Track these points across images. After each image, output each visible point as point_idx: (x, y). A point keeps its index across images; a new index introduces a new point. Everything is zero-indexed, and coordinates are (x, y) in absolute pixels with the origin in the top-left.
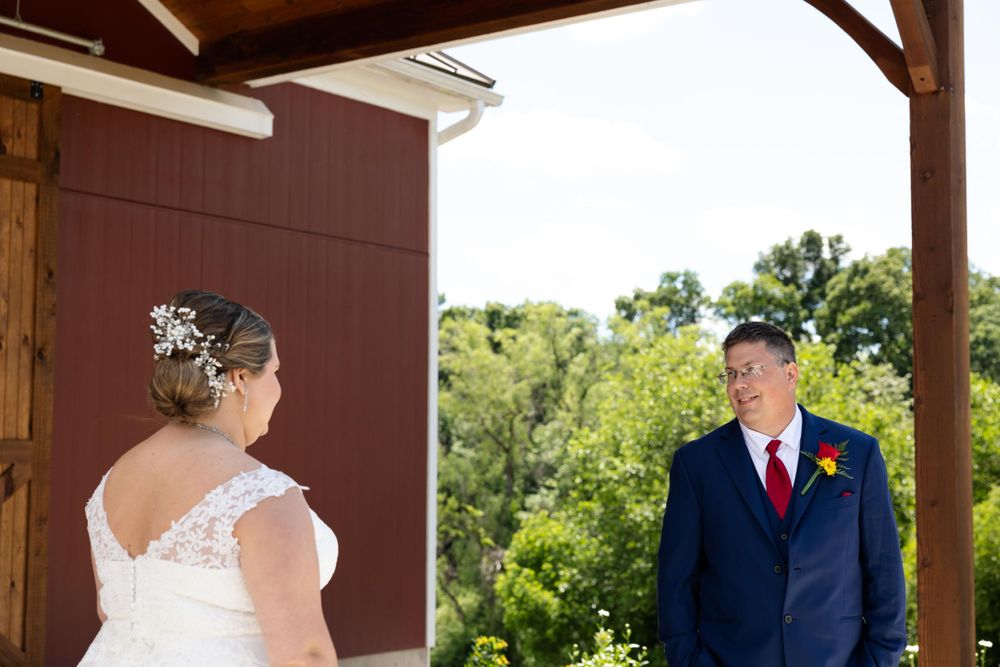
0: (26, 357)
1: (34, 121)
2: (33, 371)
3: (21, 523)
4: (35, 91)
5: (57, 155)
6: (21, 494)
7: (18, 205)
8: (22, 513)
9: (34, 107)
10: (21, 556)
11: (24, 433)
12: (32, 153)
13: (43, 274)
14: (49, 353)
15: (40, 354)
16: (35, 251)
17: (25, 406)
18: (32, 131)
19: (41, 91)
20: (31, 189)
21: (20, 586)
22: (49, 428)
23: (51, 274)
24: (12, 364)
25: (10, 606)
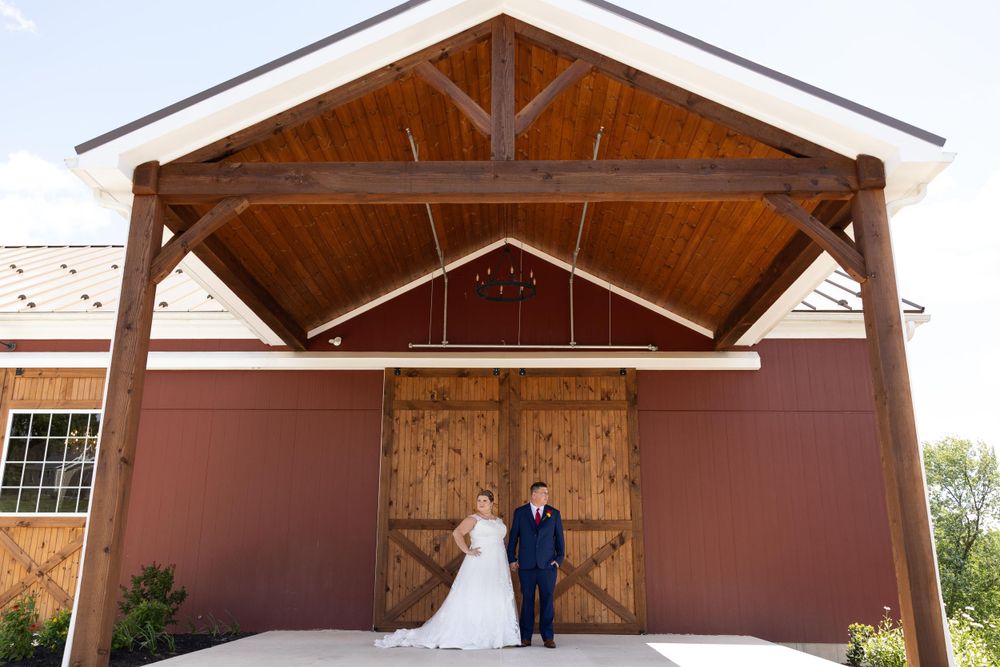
0: (627, 484)
1: (624, 384)
2: (630, 490)
3: (630, 557)
4: (623, 371)
5: (636, 397)
6: (629, 544)
7: (618, 420)
8: (630, 552)
9: (623, 378)
10: (631, 572)
11: (629, 517)
12: (624, 397)
13: (632, 448)
14: (638, 481)
15: (633, 483)
16: (627, 439)
17: (628, 506)
18: (623, 388)
19: (625, 372)
20: (624, 413)
21: (631, 586)
22: (640, 515)
23: (636, 448)
24: (620, 487)
25: (627, 594)
